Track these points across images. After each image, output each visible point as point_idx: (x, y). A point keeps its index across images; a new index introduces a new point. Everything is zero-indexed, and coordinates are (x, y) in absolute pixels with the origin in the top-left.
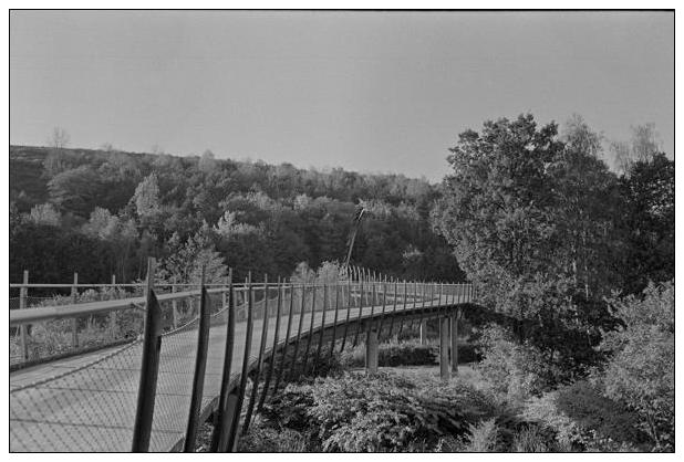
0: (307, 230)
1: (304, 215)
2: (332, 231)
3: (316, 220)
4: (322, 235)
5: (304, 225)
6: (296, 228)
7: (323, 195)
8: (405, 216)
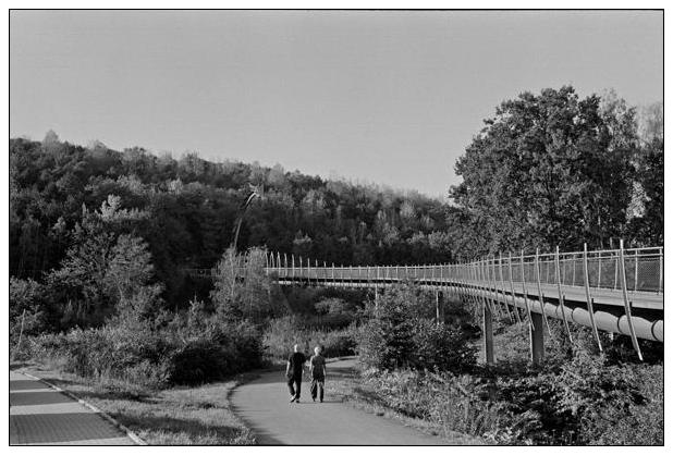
0: (188, 217)
1: (181, 200)
2: (214, 218)
3: (195, 206)
4: (203, 221)
5: (183, 212)
6: (176, 214)
7: (195, 180)
8: (279, 203)
